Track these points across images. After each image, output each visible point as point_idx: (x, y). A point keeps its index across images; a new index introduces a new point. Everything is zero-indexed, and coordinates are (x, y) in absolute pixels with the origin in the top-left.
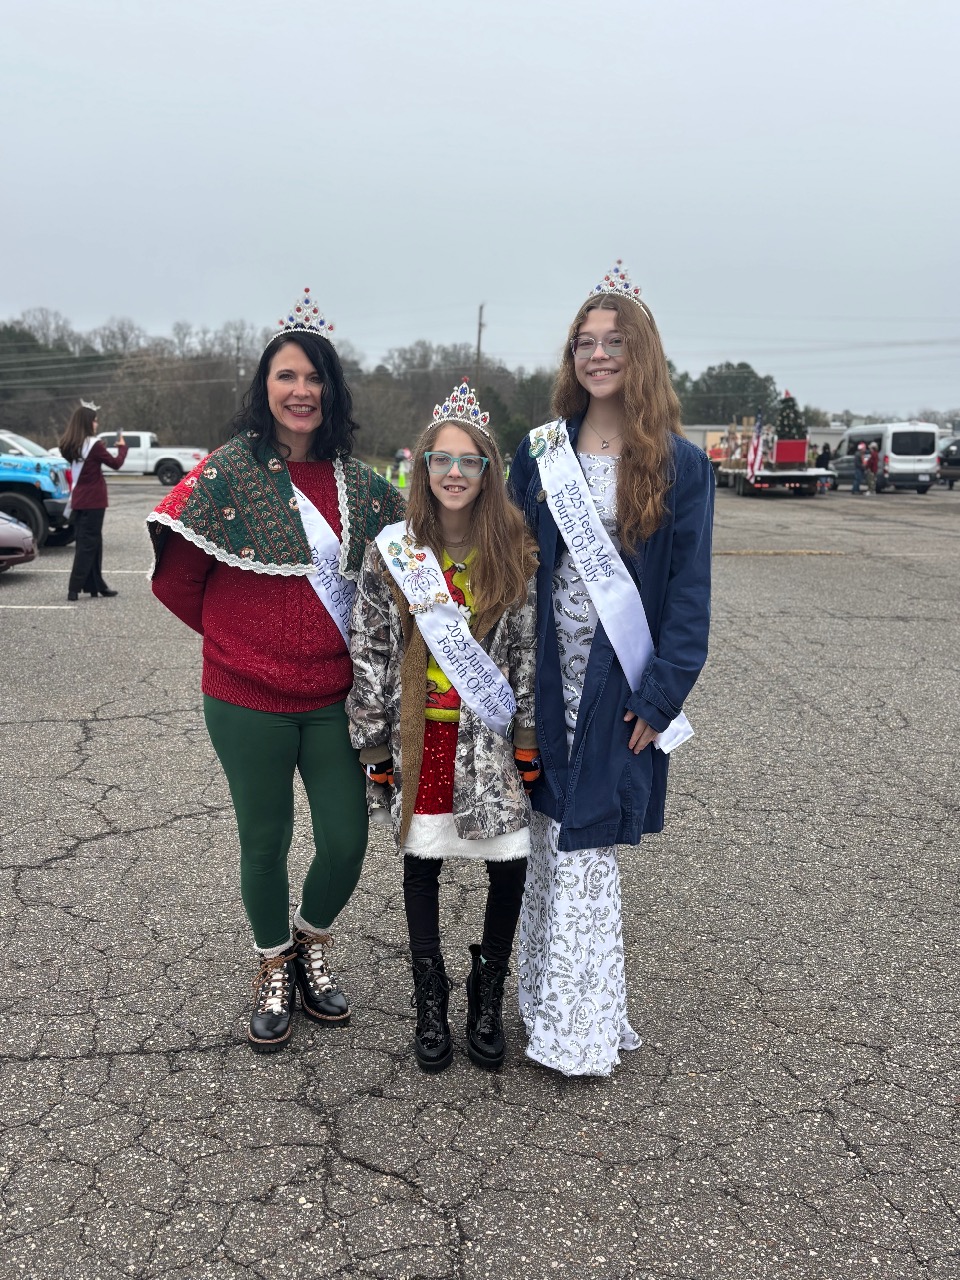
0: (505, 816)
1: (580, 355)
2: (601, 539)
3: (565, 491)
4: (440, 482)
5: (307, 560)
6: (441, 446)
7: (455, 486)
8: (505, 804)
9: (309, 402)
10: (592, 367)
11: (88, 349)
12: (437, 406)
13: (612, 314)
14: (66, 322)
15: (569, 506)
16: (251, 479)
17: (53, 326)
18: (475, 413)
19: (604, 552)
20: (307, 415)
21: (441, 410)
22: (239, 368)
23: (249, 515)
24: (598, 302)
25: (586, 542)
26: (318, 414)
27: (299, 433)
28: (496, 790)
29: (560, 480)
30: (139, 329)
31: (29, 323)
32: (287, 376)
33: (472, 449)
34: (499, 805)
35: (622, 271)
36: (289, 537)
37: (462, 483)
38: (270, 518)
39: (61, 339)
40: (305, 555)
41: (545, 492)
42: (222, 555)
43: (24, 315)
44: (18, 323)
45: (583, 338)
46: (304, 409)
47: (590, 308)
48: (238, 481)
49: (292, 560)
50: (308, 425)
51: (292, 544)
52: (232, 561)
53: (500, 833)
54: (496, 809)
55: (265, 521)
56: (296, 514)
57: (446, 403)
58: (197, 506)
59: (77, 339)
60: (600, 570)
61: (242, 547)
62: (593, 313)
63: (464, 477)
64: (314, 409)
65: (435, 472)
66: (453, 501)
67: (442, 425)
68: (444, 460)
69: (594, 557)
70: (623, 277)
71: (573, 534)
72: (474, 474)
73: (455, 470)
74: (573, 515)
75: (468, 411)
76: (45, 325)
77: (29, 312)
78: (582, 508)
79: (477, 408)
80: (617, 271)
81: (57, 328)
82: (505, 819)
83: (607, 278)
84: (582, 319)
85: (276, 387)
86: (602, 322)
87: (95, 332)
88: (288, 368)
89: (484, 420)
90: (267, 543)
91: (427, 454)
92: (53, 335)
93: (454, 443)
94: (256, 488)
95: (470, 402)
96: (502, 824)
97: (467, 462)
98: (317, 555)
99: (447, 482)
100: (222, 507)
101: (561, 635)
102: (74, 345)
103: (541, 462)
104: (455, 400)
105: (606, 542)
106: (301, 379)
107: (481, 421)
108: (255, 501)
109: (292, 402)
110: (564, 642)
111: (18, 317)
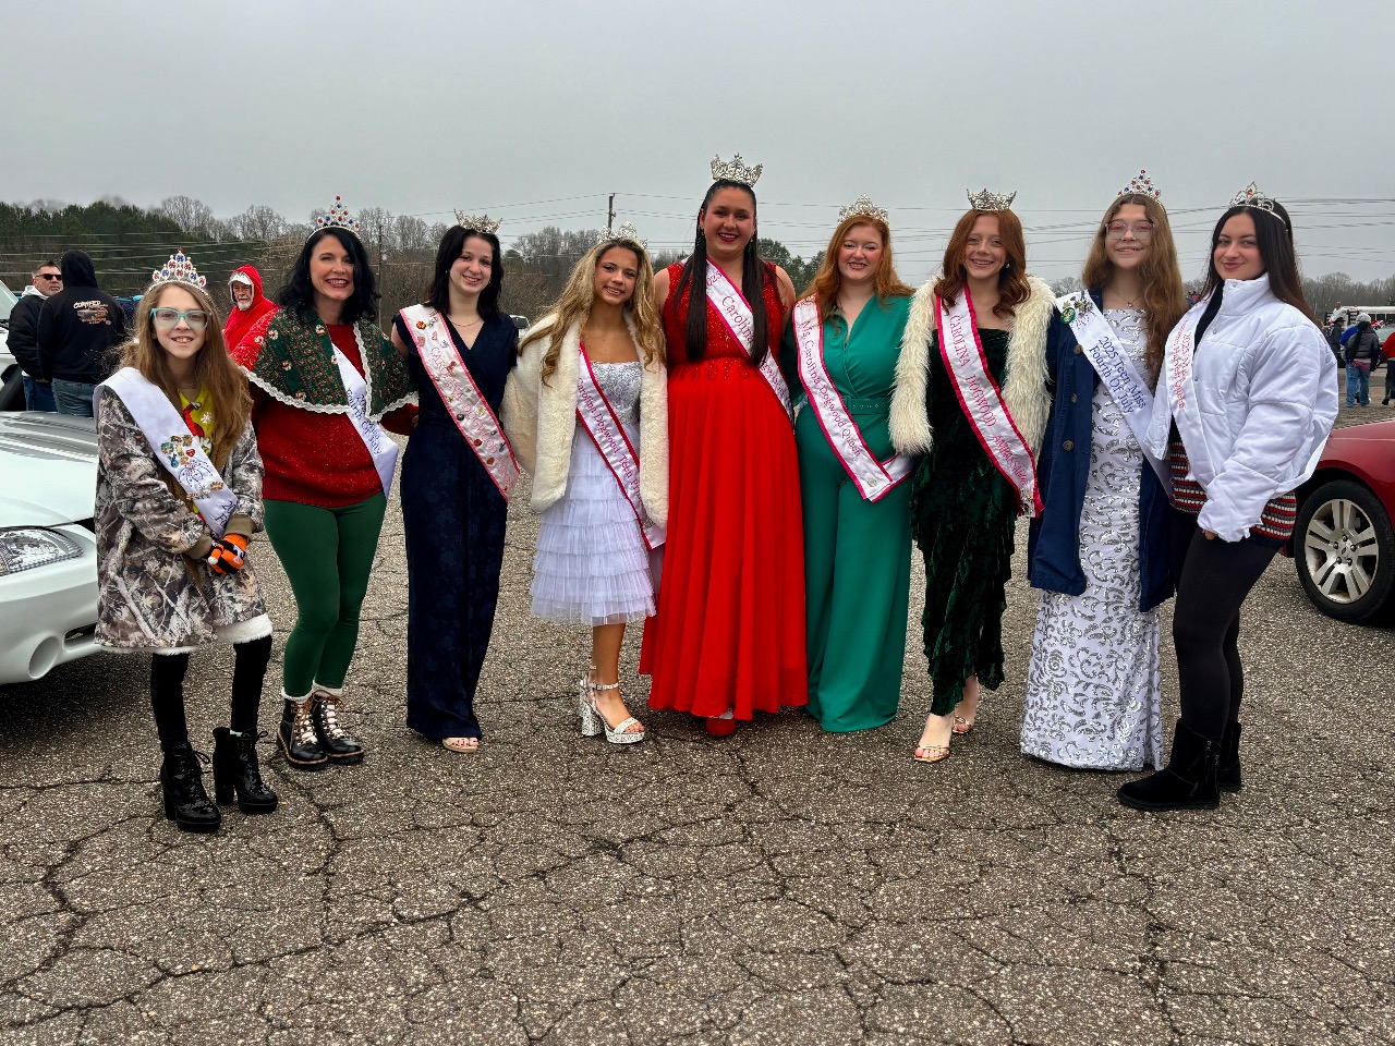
0: (239, 608)
1: (1111, 238)
2: (1135, 380)
3: (1100, 345)
4: (168, 335)
5: (345, 402)
6: (164, 305)
7: (182, 337)
8: (238, 598)
9: (344, 277)
10: (1121, 245)
11: (228, 236)
12: (156, 272)
13: (1142, 208)
14: (207, 210)
15: (1105, 357)
16: (304, 340)
17: (193, 215)
18: (194, 277)
19: (1138, 389)
20: (344, 286)
21: (160, 275)
22: (381, 254)
23: (302, 367)
24: (1130, 199)
25: (1122, 383)
26: (351, 286)
27: (335, 300)
28: (229, 586)
29: (1095, 337)
30: (278, 217)
31: (172, 211)
32: (328, 257)
33: (194, 306)
34: (232, 598)
35: (1146, 178)
36: (332, 385)
37: (190, 334)
38: (318, 370)
39: (202, 227)
40: (342, 399)
41: (1080, 347)
42: (279, 396)
43: (164, 204)
44: (158, 210)
45: (1116, 224)
46: (340, 282)
47: (1123, 203)
48: (294, 341)
49: (335, 402)
50: (343, 294)
51: (334, 390)
52: (289, 401)
53: (236, 621)
54: (230, 602)
55: (314, 372)
56: (336, 367)
57: (165, 269)
58: (265, 360)
59: (219, 227)
60: (1135, 403)
61: (296, 391)
62: (1125, 207)
63: (191, 329)
64: (348, 282)
65: (162, 326)
66: (182, 350)
67: (166, 286)
68: (170, 315)
69: (1129, 394)
70: (1147, 182)
71: (1110, 378)
72: (199, 326)
73: (182, 323)
74: (1109, 364)
75: (187, 275)
76: (185, 213)
77: (169, 200)
78: (1117, 358)
79: (195, 272)
80: (1141, 178)
81: (198, 217)
82: (239, 611)
83: (1134, 183)
84: (1115, 209)
85: (318, 267)
86: (1133, 213)
87: (236, 220)
88: (328, 251)
89: (202, 281)
90: (316, 388)
91: (154, 310)
92: (193, 223)
93: (177, 300)
94: (307, 347)
95: (188, 267)
96: (236, 614)
97: (192, 317)
98: (351, 396)
99: (175, 335)
100: (281, 361)
101: (1094, 447)
102: (215, 232)
103: (1073, 325)
104: (172, 265)
105: (1139, 382)
106: (339, 260)
107: (199, 283)
108: (307, 357)
109: (332, 276)
110: (1097, 453)
111: (158, 205)
